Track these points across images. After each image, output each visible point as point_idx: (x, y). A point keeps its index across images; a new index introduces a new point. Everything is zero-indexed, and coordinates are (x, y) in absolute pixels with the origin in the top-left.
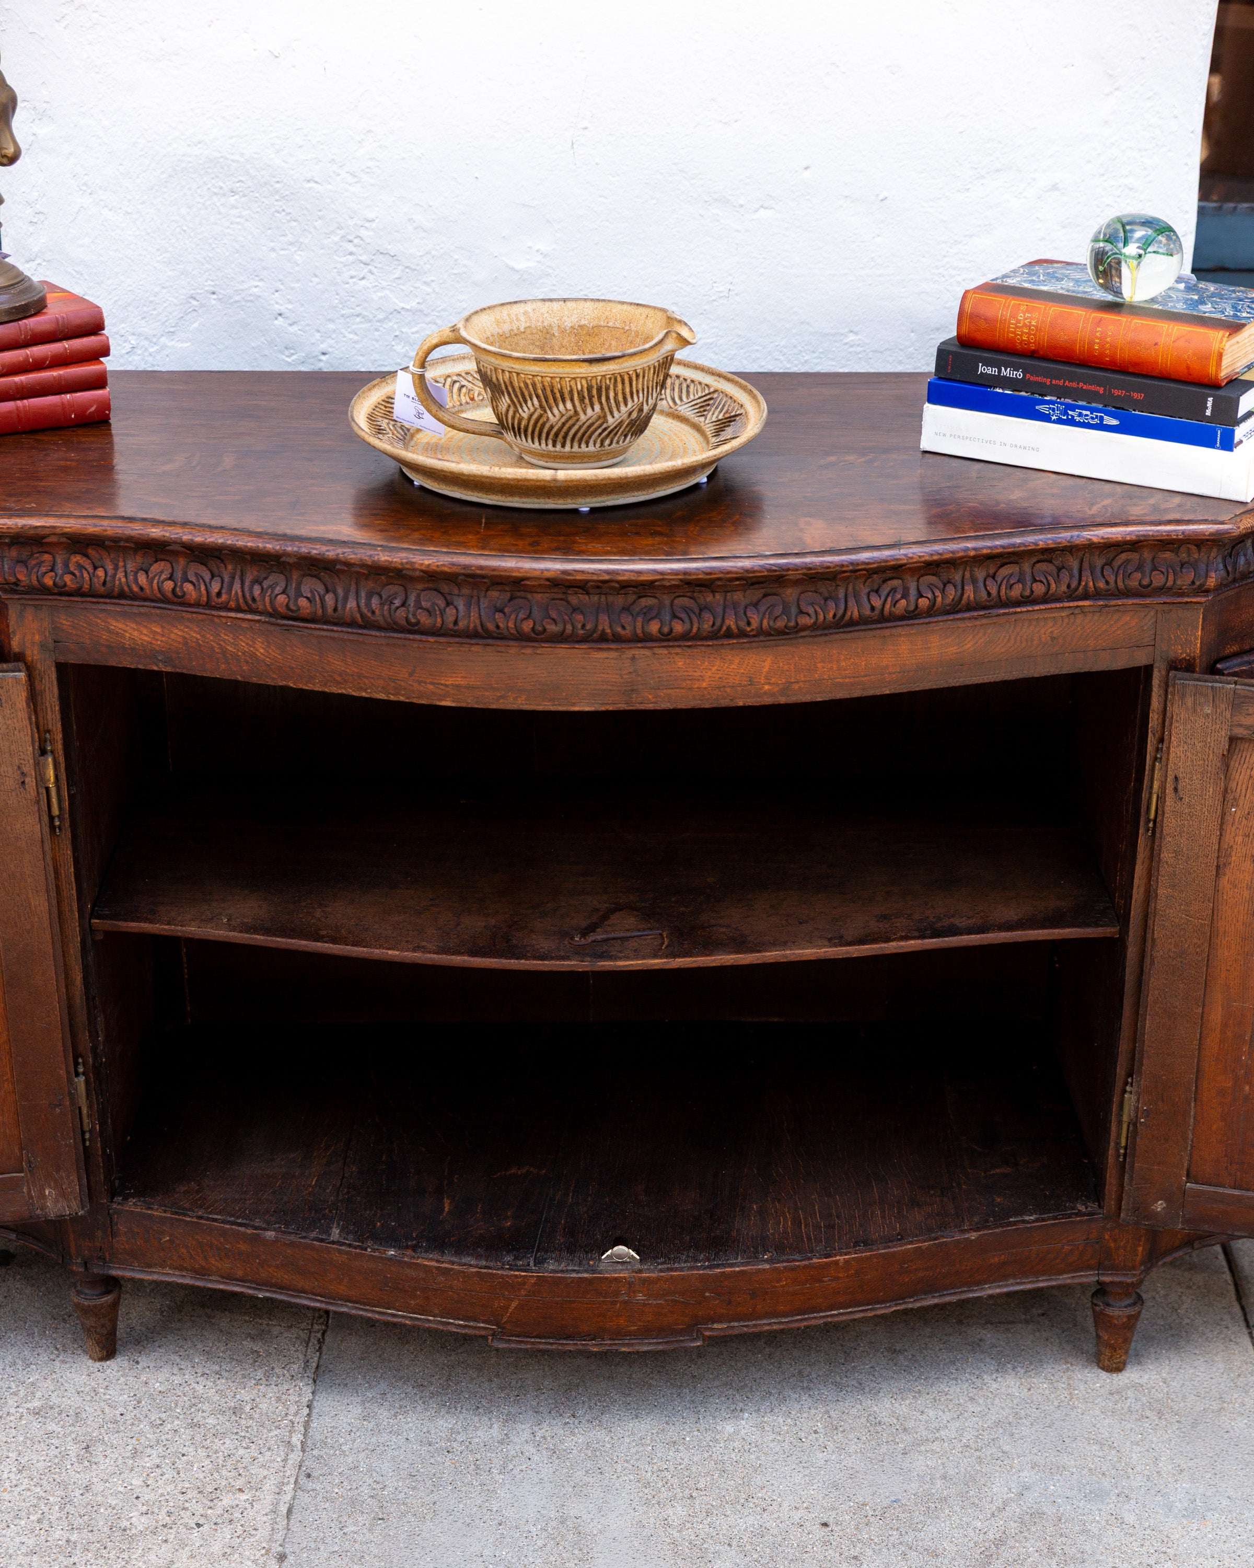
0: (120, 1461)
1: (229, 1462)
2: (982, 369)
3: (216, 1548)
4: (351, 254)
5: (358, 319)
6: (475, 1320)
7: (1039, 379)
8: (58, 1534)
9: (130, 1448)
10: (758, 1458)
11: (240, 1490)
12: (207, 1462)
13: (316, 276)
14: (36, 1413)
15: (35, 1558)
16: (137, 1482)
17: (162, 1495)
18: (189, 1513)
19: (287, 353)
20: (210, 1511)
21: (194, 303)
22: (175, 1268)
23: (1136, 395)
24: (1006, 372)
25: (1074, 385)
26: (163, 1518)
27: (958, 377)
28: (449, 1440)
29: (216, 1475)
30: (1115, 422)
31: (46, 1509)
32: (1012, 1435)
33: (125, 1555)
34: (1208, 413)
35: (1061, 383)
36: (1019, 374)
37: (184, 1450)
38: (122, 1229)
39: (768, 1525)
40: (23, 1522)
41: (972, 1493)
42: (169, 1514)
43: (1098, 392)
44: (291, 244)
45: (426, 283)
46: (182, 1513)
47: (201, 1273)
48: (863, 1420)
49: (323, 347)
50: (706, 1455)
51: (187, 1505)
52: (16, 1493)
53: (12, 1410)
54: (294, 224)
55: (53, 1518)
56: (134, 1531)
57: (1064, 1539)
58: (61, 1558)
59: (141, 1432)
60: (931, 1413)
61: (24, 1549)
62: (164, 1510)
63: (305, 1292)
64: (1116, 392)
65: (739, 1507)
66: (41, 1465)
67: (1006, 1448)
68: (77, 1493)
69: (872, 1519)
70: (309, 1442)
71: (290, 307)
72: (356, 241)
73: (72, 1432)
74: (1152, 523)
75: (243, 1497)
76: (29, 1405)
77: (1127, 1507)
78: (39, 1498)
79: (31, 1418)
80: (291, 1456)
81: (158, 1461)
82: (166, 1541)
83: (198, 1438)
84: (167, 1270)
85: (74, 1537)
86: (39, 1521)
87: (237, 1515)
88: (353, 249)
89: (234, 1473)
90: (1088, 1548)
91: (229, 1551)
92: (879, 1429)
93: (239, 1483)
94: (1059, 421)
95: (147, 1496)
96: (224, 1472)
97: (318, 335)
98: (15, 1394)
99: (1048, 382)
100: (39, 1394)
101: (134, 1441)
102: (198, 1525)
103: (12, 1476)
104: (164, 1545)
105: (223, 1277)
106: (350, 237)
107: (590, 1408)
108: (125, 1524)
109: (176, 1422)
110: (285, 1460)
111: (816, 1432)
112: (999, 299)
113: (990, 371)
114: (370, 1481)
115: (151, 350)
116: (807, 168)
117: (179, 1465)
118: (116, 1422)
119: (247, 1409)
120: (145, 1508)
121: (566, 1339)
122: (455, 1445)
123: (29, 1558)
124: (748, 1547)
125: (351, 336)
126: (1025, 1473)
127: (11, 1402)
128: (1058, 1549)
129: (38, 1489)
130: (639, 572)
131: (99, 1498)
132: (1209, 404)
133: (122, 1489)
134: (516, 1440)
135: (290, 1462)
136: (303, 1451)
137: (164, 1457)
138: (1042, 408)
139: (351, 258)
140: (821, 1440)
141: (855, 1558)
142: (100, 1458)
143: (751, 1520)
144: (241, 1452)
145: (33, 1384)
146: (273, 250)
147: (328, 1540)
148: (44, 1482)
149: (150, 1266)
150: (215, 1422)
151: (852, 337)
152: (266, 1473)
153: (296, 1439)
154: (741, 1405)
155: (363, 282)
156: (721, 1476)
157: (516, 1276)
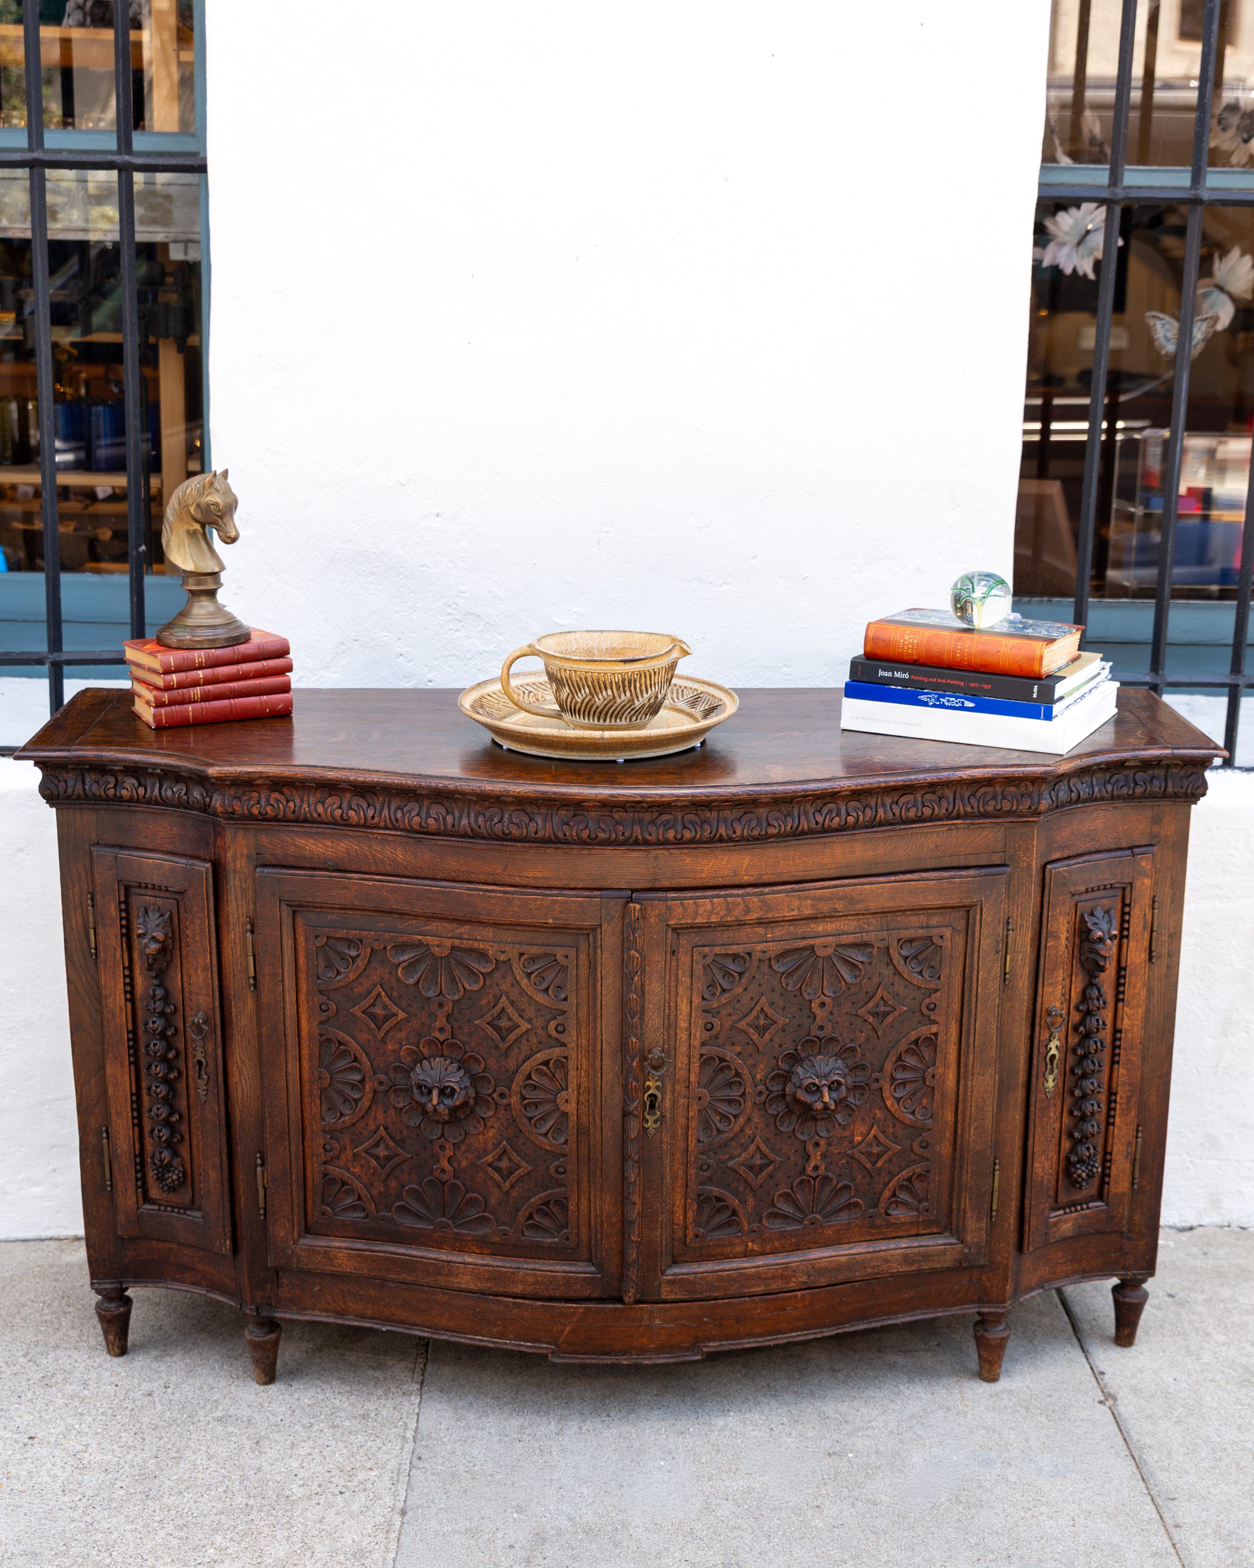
0: (282, 1451)
1: (362, 1451)
2: (881, 673)
3: (355, 1508)
4: (450, 614)
5: (454, 658)
6: (540, 1341)
7: (920, 678)
8: (239, 1500)
9: (289, 1442)
10: (743, 1442)
11: (370, 1469)
12: (346, 1450)
13: (425, 629)
14: (219, 1420)
15: (223, 1517)
16: (295, 1465)
17: (314, 1473)
18: (334, 1485)
19: (405, 680)
20: (349, 1484)
21: (343, 647)
22: (323, 1311)
23: (986, 686)
24: (898, 675)
25: (944, 681)
26: (315, 1488)
27: (865, 680)
28: (520, 1433)
29: (352, 1459)
30: (971, 705)
31: (229, 1484)
32: (923, 1424)
33: (289, 1514)
34: (1035, 696)
35: (935, 680)
36: (907, 676)
37: (329, 1443)
38: (286, 1282)
39: (753, 1486)
40: (213, 1493)
41: (897, 1463)
42: (320, 1486)
43: (959, 685)
44: (410, 608)
45: (500, 634)
46: (329, 1485)
47: (341, 1314)
48: (816, 1416)
49: (430, 676)
50: (705, 1440)
51: (332, 1479)
52: (207, 1474)
53: (202, 1419)
54: (412, 594)
55: (235, 1490)
56: (294, 1497)
57: (966, 1492)
58: (242, 1516)
59: (296, 1432)
60: (864, 1411)
61: (214, 1511)
62: (316, 1483)
63: (416, 1325)
64: (972, 685)
65: (732, 1474)
66: (225, 1455)
67: (920, 1433)
68: (252, 1473)
69: (828, 1481)
70: (419, 1436)
71: (408, 650)
72: (454, 606)
73: (245, 1433)
74: (1002, 766)
75: (373, 1473)
76: (214, 1415)
77: (1009, 1470)
78: (224, 1477)
79: (216, 1423)
80: (406, 1446)
81: (309, 1451)
82: (318, 1504)
83: (338, 1435)
84: (317, 1312)
85: (251, 1502)
86: (224, 1492)
87: (369, 1485)
88: (451, 611)
89: (365, 1458)
90: (984, 1498)
91: (364, 1509)
92: (828, 1421)
93: (369, 1465)
94: (934, 706)
95: (303, 1474)
96: (358, 1457)
97: (426, 669)
98: (203, 1408)
100: (220, 1408)
101: (291, 1437)
102: (341, 1493)
103: (204, 1462)
104: (317, 1507)
105: (357, 1316)
106: (450, 603)
107: (620, 1410)
108: (288, 1493)
109: (322, 1425)
110: (402, 1448)
111: (783, 1424)
112: (892, 627)
113: (886, 674)
114: (465, 1461)
115: (313, 679)
116: (754, 557)
117: (325, 1453)
118: (278, 1425)
119: (373, 1415)
120: (302, 1482)
121: (605, 1354)
122: (524, 1436)
123: (218, 1517)
124: (740, 1501)
125: (449, 669)
126: (935, 1449)
127: (200, 1413)
128: (963, 1499)
129: (223, 1471)
130: (662, 796)
131: (268, 1476)
132: (1035, 690)
133: (284, 1470)
134: (568, 1432)
135: (405, 1450)
136: (415, 1442)
137: (314, 1448)
138: (923, 698)
139: (450, 617)
140: (787, 1430)
141: (818, 1507)
142: (268, 1450)
143: (741, 1483)
144: (370, 1443)
145: (215, 1401)
146: (398, 612)
147: (437, 1501)
148: (227, 1466)
149: (304, 1309)
150: (349, 1424)
151: (785, 669)
152: (388, 1457)
153: (410, 1434)
154: (728, 1407)
155: (458, 633)
156: (717, 1454)
157: (570, 1308)
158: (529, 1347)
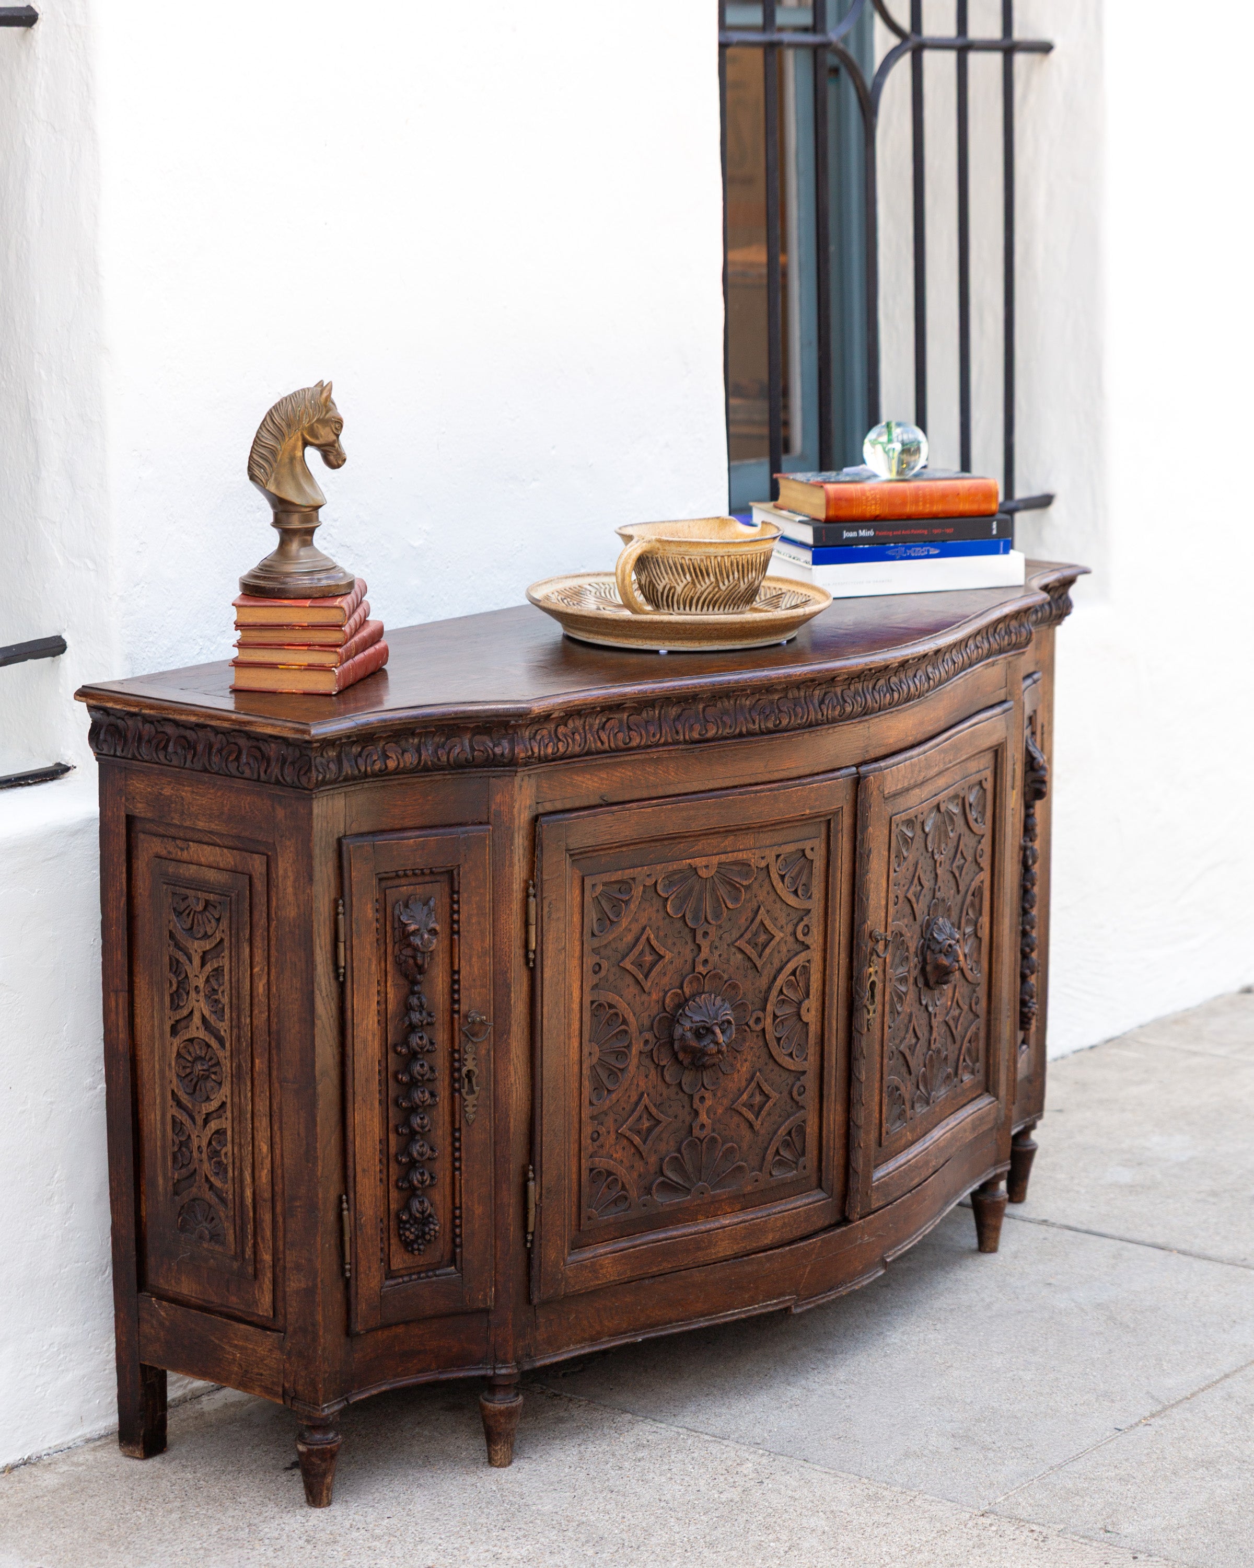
2: (846, 534)
6: (783, 1294)
7: (884, 533)
22: (580, 1342)
24: (863, 533)
25: (908, 532)
27: (831, 543)
30: (937, 552)
34: (994, 532)
35: (899, 533)
36: (871, 533)
38: (542, 1320)
43: (923, 534)
47: (593, 1339)
63: (670, 1322)
64: (936, 531)
84: (572, 1347)
94: (902, 558)
99: (891, 534)
105: (610, 1336)
113: (853, 534)
121: (829, 1291)
132: (994, 526)
138: (889, 553)
149: (559, 1348)
157: (810, 1244)
158: (776, 1304)
